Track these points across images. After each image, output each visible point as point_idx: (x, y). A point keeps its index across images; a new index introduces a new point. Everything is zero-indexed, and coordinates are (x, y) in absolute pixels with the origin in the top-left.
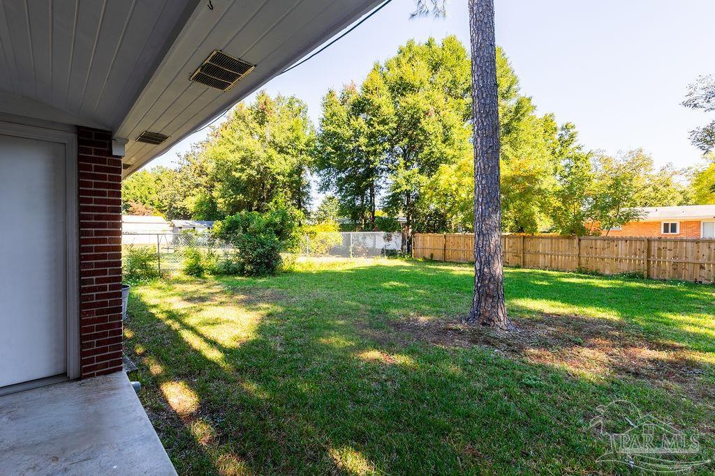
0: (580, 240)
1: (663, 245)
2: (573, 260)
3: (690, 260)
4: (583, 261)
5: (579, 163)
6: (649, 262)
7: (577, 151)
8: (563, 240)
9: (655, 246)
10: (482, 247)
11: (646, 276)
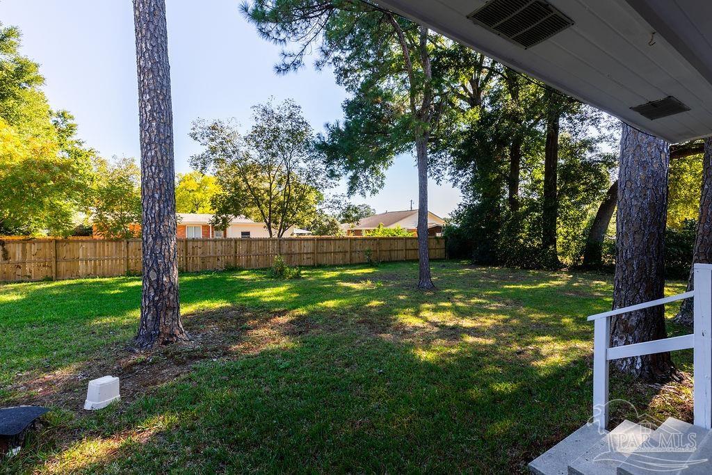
0: (128, 243)
1: (196, 244)
2: (120, 264)
3: (211, 254)
4: (132, 263)
5: (79, 160)
6: (186, 258)
7: (76, 145)
8: (110, 243)
9: (190, 244)
10: (160, 253)
11: (185, 271)
